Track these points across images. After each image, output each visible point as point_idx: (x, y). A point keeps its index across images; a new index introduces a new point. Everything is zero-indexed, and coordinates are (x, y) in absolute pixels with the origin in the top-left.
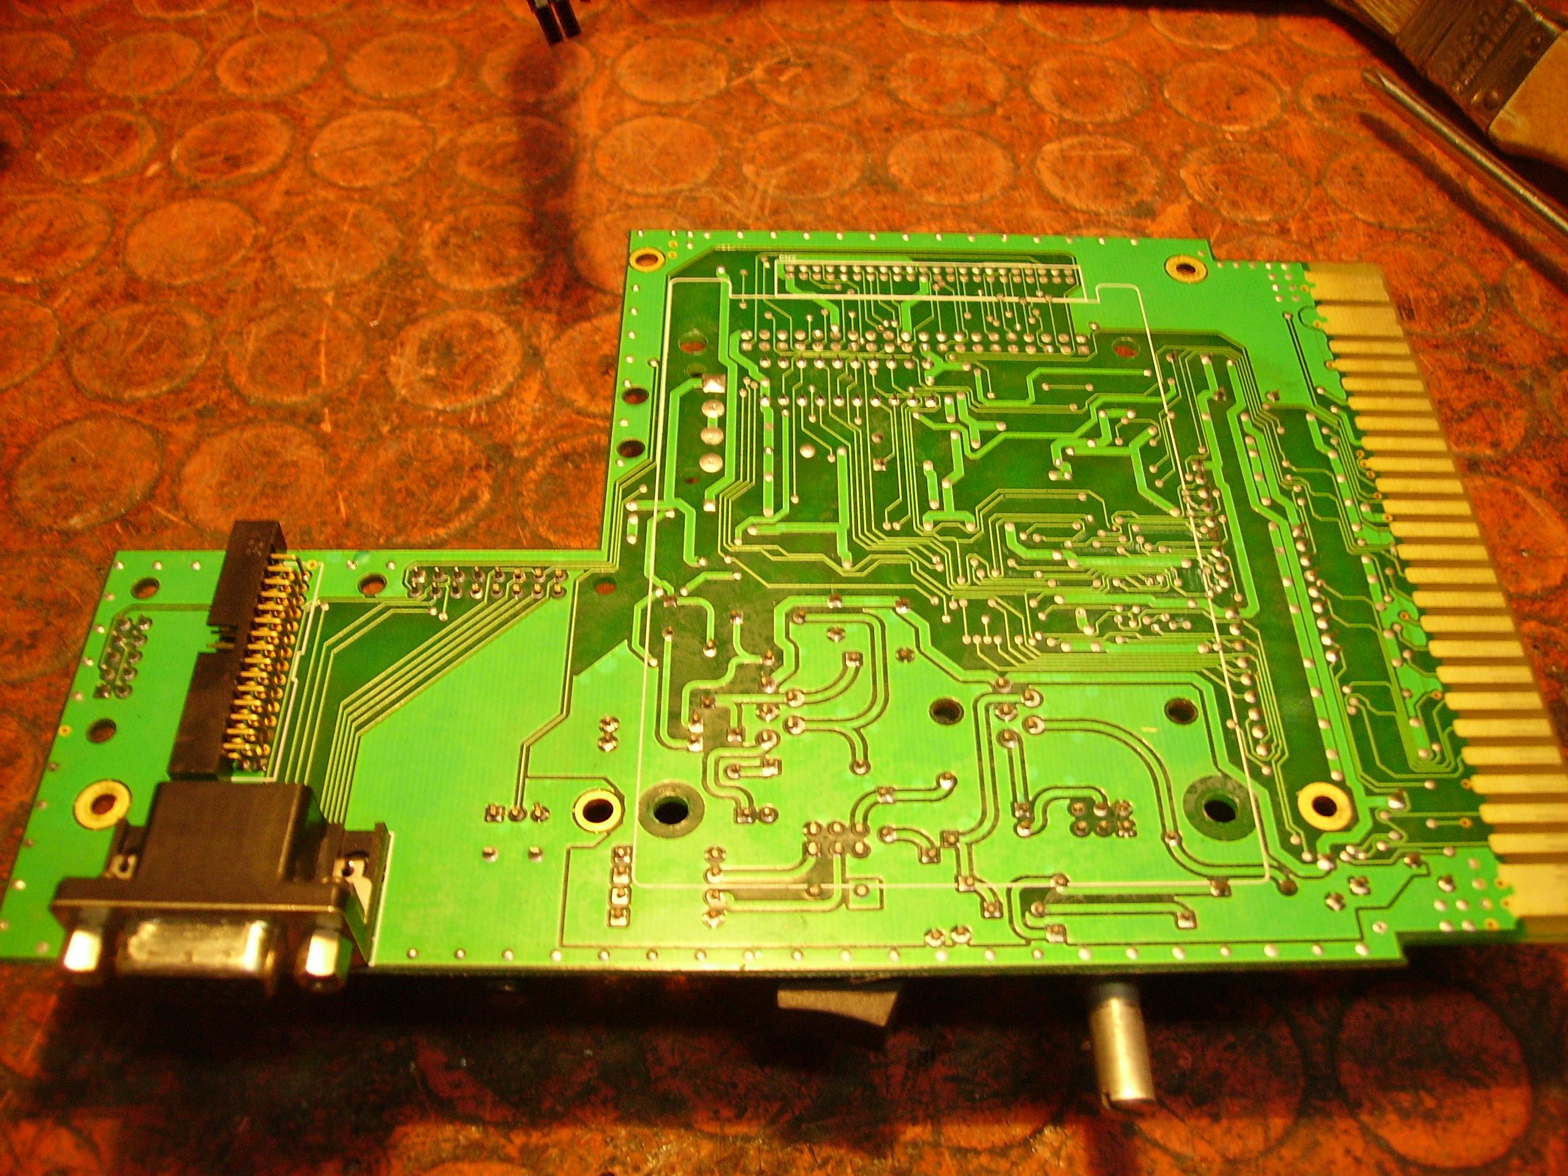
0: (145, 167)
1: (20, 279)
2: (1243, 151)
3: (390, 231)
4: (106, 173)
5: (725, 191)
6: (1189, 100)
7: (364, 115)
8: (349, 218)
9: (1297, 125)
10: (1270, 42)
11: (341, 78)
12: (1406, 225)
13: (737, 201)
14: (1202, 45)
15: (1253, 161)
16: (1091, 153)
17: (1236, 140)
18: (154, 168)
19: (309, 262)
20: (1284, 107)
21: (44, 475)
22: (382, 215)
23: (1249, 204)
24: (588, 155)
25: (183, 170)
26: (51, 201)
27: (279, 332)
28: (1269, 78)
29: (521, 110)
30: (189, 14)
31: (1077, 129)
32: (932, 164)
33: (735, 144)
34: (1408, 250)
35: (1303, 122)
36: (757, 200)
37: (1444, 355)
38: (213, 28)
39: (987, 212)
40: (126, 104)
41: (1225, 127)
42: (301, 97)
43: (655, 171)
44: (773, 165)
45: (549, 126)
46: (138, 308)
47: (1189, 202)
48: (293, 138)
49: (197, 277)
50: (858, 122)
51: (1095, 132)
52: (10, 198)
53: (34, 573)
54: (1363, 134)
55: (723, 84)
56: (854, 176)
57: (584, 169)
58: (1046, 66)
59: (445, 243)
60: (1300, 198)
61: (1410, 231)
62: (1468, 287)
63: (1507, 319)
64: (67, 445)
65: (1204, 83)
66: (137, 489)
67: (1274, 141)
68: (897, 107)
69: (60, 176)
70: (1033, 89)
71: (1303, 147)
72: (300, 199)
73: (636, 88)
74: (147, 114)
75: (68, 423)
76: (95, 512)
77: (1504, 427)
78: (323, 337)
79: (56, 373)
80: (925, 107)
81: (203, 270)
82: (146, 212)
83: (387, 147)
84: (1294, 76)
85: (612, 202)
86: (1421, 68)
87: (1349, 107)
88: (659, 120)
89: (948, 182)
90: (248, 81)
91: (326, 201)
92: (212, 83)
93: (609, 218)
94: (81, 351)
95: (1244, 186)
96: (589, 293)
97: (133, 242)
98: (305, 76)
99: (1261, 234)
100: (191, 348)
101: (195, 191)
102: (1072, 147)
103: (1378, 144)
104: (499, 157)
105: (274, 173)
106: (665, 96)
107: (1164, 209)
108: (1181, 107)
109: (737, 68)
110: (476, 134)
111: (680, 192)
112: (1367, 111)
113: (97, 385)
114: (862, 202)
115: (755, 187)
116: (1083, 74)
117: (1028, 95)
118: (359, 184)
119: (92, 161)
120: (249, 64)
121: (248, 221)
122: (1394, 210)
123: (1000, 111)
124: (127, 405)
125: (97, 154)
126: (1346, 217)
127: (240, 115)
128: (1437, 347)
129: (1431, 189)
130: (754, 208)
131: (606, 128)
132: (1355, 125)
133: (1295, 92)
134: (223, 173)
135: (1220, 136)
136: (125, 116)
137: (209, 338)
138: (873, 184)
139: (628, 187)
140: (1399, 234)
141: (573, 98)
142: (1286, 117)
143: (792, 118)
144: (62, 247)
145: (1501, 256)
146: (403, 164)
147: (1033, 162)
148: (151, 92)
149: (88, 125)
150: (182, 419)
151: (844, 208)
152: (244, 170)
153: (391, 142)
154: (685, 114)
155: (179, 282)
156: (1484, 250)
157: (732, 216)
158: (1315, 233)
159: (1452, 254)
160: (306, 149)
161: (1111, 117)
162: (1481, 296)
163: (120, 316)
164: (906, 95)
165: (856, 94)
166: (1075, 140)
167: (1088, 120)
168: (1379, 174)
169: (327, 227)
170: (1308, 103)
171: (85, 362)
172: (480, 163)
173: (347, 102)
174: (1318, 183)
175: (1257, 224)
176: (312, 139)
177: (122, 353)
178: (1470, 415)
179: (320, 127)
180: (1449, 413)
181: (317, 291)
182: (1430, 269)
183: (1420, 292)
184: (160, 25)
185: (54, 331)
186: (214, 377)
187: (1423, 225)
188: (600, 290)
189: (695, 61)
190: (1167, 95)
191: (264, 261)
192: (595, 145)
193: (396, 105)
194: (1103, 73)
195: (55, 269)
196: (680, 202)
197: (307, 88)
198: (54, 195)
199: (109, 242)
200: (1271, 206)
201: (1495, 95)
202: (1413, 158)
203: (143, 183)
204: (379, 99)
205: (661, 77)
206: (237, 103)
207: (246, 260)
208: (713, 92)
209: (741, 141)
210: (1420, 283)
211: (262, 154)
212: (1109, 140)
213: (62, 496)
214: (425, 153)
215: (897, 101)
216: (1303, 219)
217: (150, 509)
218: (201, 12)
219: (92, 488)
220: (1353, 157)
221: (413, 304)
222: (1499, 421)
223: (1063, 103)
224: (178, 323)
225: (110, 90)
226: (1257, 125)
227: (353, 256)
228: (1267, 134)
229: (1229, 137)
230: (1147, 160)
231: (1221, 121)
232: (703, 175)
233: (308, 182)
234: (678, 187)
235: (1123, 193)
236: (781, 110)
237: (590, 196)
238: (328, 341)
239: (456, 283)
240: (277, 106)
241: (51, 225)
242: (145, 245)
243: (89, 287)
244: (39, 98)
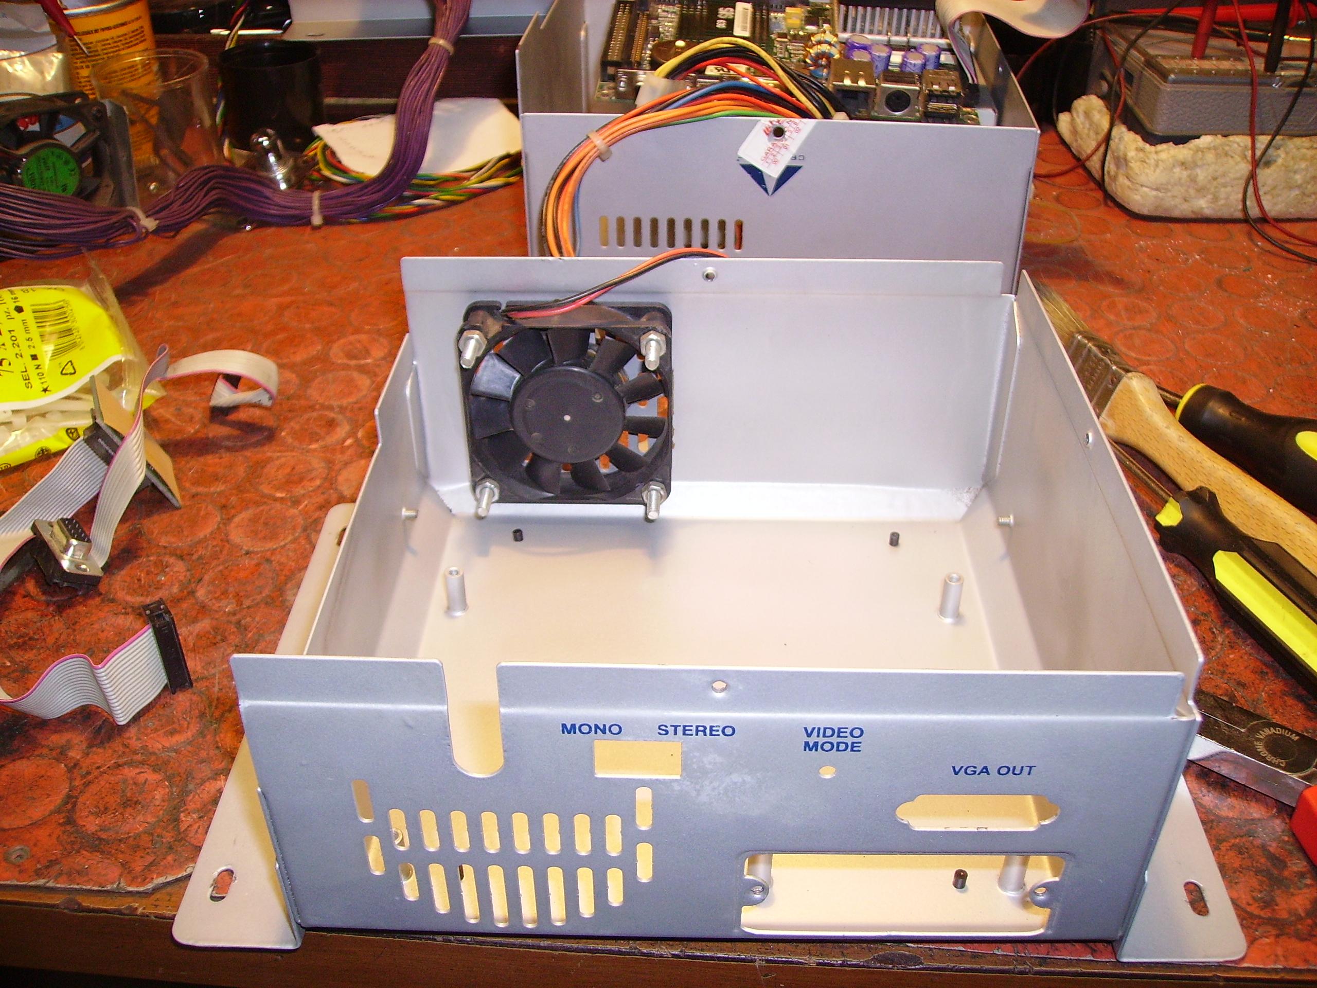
0: (344, 441)
1: (279, 495)
4: (321, 443)
18: (349, 442)
25: (365, 443)
26: (293, 457)
30: (362, 362)
38: (377, 370)
40: (330, 408)
52: (269, 454)
69: (296, 444)
74: (343, 413)
79: (303, 541)
82: (346, 464)
97: (341, 479)
119: (314, 438)
125: (317, 434)
136: (332, 415)
144: (301, 480)
148: (345, 402)
149: (308, 420)
184: (346, 367)
185: (300, 521)
195: (299, 491)
198: (294, 454)
199: (327, 478)
203: (343, 450)
218: (369, 361)
225: (321, 401)
241: (294, 468)
242: (347, 480)
243: (318, 500)
244: (281, 404)
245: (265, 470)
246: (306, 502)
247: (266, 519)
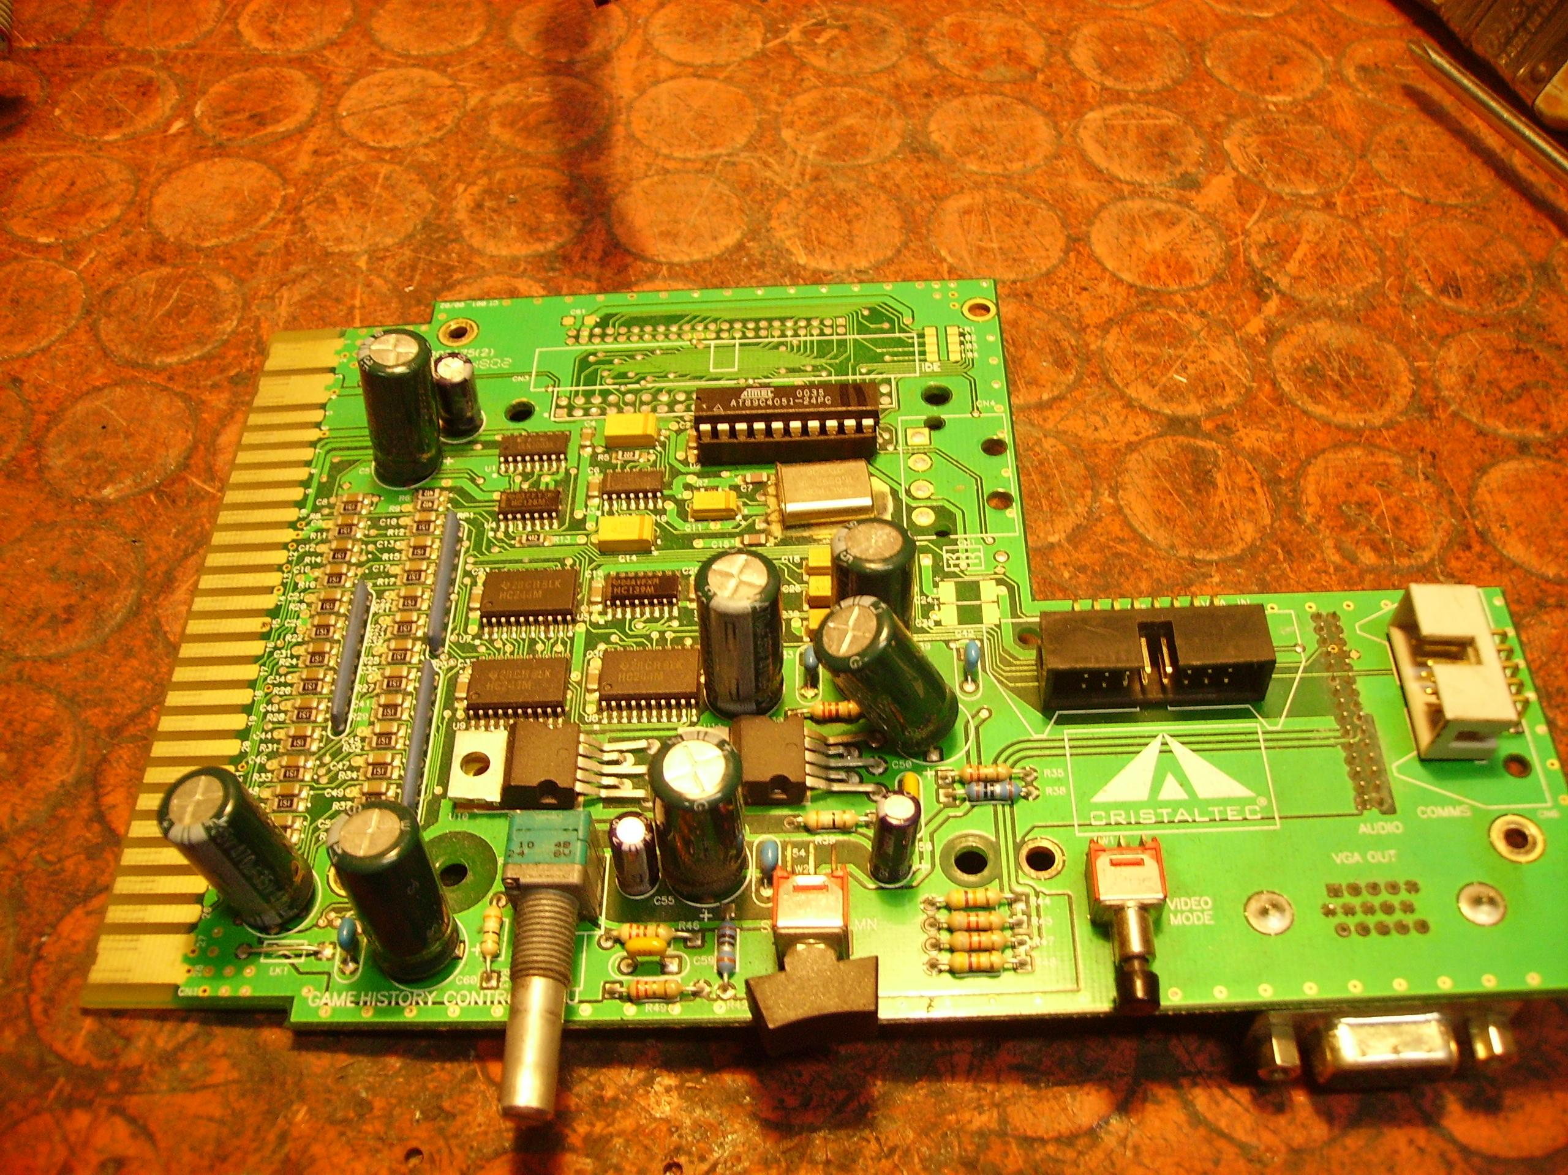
0: (169, 124)
1: (43, 240)
2: (1286, 122)
3: (422, 194)
4: (126, 130)
5: (765, 157)
6: (1231, 69)
7: (392, 73)
8: (380, 181)
9: (1341, 96)
10: (1311, 10)
11: (368, 34)
12: (1452, 201)
13: (776, 167)
14: (1242, 12)
15: (1297, 132)
16: (1134, 121)
17: (1279, 111)
18: (177, 126)
19: (341, 225)
20: (1327, 77)
21: (74, 443)
22: (413, 176)
23: (1293, 176)
24: (623, 117)
25: (207, 127)
26: (73, 159)
27: (311, 297)
28: (1311, 47)
29: (554, 69)
31: (1119, 97)
32: (974, 131)
33: (773, 107)
34: (1454, 226)
35: (1346, 93)
36: (797, 166)
37: (1493, 335)
39: (1031, 181)
40: (146, 58)
41: (1268, 97)
42: (326, 53)
43: (693, 135)
44: (813, 129)
45: (583, 86)
46: (165, 271)
47: (1234, 174)
48: (320, 96)
49: (226, 240)
50: (897, 86)
51: (1138, 101)
52: (29, 155)
53: (67, 545)
54: (1407, 106)
55: (759, 45)
56: (895, 142)
57: (620, 131)
58: (1086, 31)
59: (479, 206)
60: (1344, 171)
61: (1456, 207)
62: (1515, 266)
63: (1554, 297)
64: (97, 412)
65: (1246, 52)
66: (172, 458)
67: (1317, 113)
68: (937, 72)
69: (80, 133)
70: (1073, 55)
71: (1347, 119)
72: (330, 159)
73: (671, 48)
74: (169, 68)
75: (98, 389)
76: (128, 482)
77: (1554, 410)
78: (357, 303)
79: (83, 338)
80: (966, 72)
81: (231, 231)
82: (170, 172)
83: (415, 105)
84: (1336, 45)
85: (649, 165)
86: (1466, 40)
87: (1391, 78)
88: (695, 81)
89: (990, 150)
90: (272, 36)
91: (355, 162)
92: (235, 37)
93: (646, 182)
94: (108, 316)
95: (1289, 158)
96: (629, 260)
97: (158, 202)
98: (330, 32)
99: (1308, 208)
100: (222, 313)
101: (221, 150)
102: (1115, 116)
103: (1423, 117)
104: (532, 119)
105: (302, 131)
106: (700, 57)
107: (1208, 180)
108: (1223, 75)
109: (773, 29)
110: (508, 94)
111: (719, 156)
112: (1409, 82)
113: (126, 350)
114: (905, 169)
115: (795, 152)
116: (1124, 40)
117: (1069, 61)
118: (390, 145)
119: (114, 118)
120: (273, 18)
121: (277, 182)
122: (1440, 186)
123: (1040, 77)
124: (158, 372)
125: (119, 111)
126: (1392, 191)
127: (264, 71)
128: (1484, 325)
129: (1476, 163)
130: (795, 175)
131: (641, 91)
132: (1398, 97)
133: (1337, 62)
134: (248, 132)
135: (1263, 106)
136: (147, 71)
137: (240, 303)
138: (914, 151)
139: (665, 151)
140: (1445, 210)
141: (606, 57)
142: (1329, 87)
143: (830, 82)
144: (85, 207)
145: (1547, 233)
146: (434, 124)
147: (1076, 128)
148: (171, 46)
149: (105, 82)
150: (215, 387)
151: (885, 176)
152: (270, 129)
153: (421, 100)
154: (721, 76)
155: (207, 244)
156: (1530, 227)
157: (773, 183)
158: (1360, 206)
159: (1498, 231)
160: (334, 106)
161: (1153, 85)
162: (1528, 274)
163: (148, 279)
164: (944, 59)
165: (895, 58)
166: (1117, 109)
167: (1131, 88)
168: (1424, 148)
169: (357, 188)
170: (1351, 73)
171: (112, 326)
172: (512, 124)
173: (374, 60)
174: (1362, 157)
175: (1303, 197)
176: (339, 97)
177: (150, 317)
178: (1519, 396)
179: (348, 84)
180: (1499, 394)
181: (349, 255)
182: (1477, 246)
183: (1467, 269)
185: (80, 293)
186: (248, 343)
187: (1468, 201)
188: (640, 257)
189: (730, 21)
190: (1208, 63)
191: (294, 223)
192: (630, 107)
193: (424, 62)
194: (1144, 40)
195: (79, 229)
196: (719, 166)
197: (332, 44)
198: (76, 153)
199: (132, 202)
200: (1317, 178)
201: (1542, 68)
202: (1459, 132)
203: (167, 142)
204: (408, 56)
205: (695, 37)
206: (262, 59)
207: (276, 222)
208: (749, 54)
209: (779, 105)
210: (1467, 260)
211: (287, 112)
212: (1152, 110)
213: (94, 465)
214: (457, 113)
215: (936, 66)
216: (1348, 193)
217: (184, 479)
219: (124, 457)
220: (1397, 130)
221: (449, 269)
222: (1549, 403)
223: (1104, 70)
224: (207, 286)
225: (129, 44)
226: (1300, 96)
227: (385, 219)
228: (1310, 105)
229: (1272, 107)
230: (1190, 130)
231: (1263, 91)
232: (741, 140)
233: (337, 142)
234: (716, 151)
235: (1167, 163)
236: (819, 74)
237: (627, 160)
238: (363, 307)
239: (492, 248)
240: (301, 62)
241: (73, 184)
242: (171, 205)
243: (114, 249)
244: (55, 51)
245: (20, 189)
246: (93, 254)
247: (17, 291)
